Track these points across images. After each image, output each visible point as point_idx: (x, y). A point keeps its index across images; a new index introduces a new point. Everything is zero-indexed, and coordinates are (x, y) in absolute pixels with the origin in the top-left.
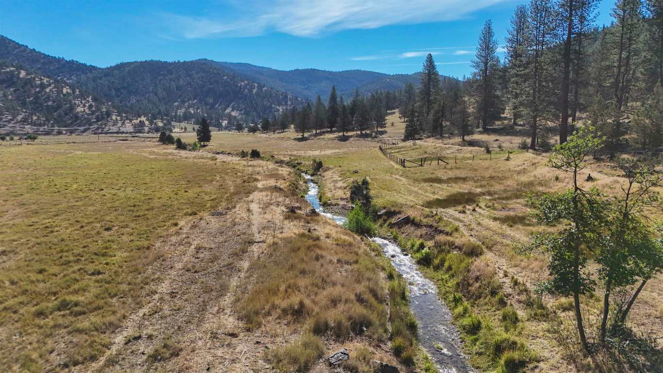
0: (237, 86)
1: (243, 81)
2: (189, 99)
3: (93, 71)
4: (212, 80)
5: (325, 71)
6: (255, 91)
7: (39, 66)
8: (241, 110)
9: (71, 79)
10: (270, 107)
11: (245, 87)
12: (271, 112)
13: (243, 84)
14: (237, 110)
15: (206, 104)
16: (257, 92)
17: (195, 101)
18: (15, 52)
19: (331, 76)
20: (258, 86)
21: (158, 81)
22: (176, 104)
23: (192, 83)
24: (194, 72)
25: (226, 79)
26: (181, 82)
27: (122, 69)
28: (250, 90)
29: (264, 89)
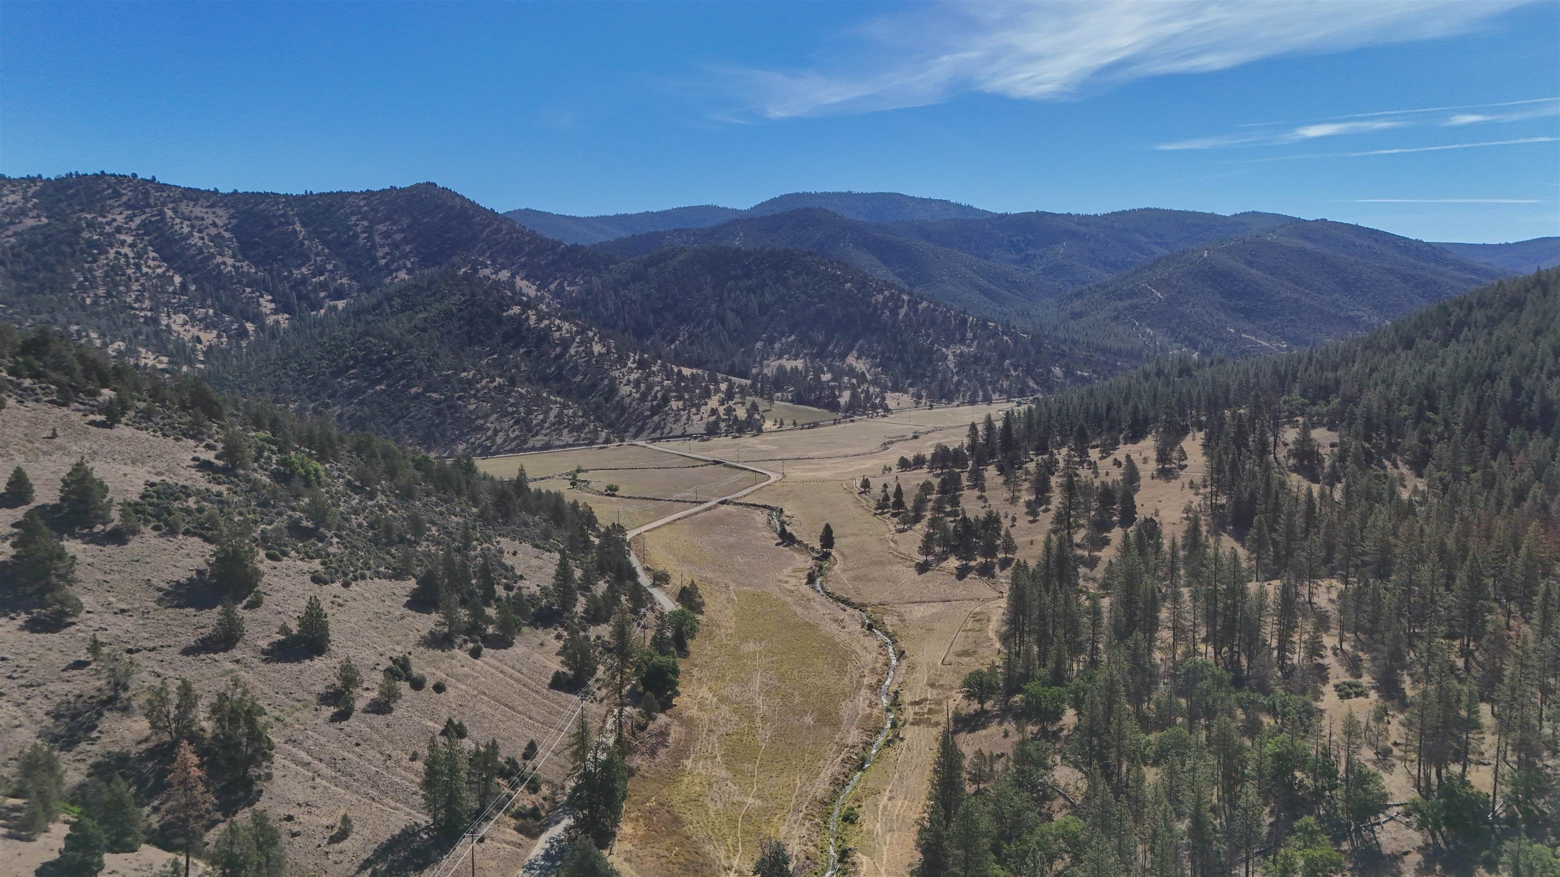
0: (868, 304)
1: (881, 291)
2: (783, 334)
3: (611, 267)
4: (822, 292)
5: (1069, 214)
6: (902, 312)
7: (523, 260)
8: (874, 357)
9: (575, 284)
10: (930, 351)
11: (885, 304)
12: (930, 361)
13: (880, 298)
14: (868, 357)
15: (812, 344)
16: (906, 314)
17: (793, 337)
18: (484, 235)
19: (1083, 229)
20: (909, 301)
21: (726, 293)
22: (759, 345)
23: (787, 298)
24: (790, 272)
25: (850, 290)
26: (768, 298)
27: (662, 265)
28: (894, 312)
29: (920, 307)
